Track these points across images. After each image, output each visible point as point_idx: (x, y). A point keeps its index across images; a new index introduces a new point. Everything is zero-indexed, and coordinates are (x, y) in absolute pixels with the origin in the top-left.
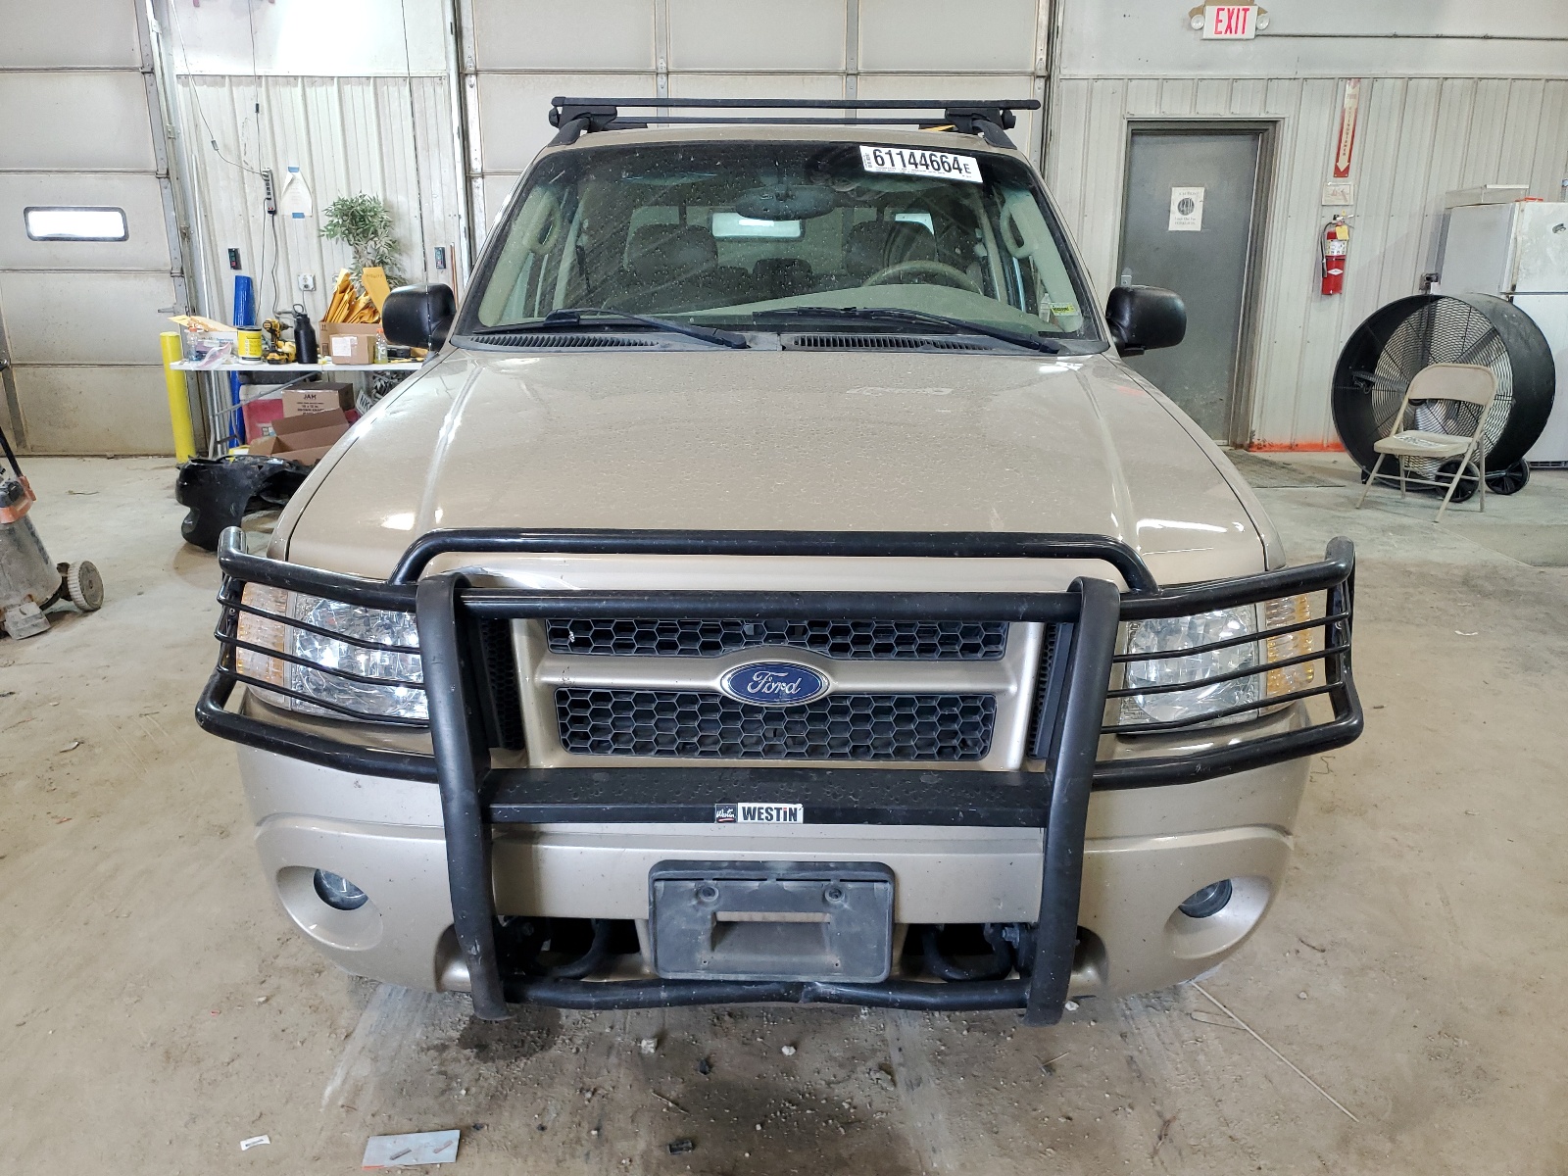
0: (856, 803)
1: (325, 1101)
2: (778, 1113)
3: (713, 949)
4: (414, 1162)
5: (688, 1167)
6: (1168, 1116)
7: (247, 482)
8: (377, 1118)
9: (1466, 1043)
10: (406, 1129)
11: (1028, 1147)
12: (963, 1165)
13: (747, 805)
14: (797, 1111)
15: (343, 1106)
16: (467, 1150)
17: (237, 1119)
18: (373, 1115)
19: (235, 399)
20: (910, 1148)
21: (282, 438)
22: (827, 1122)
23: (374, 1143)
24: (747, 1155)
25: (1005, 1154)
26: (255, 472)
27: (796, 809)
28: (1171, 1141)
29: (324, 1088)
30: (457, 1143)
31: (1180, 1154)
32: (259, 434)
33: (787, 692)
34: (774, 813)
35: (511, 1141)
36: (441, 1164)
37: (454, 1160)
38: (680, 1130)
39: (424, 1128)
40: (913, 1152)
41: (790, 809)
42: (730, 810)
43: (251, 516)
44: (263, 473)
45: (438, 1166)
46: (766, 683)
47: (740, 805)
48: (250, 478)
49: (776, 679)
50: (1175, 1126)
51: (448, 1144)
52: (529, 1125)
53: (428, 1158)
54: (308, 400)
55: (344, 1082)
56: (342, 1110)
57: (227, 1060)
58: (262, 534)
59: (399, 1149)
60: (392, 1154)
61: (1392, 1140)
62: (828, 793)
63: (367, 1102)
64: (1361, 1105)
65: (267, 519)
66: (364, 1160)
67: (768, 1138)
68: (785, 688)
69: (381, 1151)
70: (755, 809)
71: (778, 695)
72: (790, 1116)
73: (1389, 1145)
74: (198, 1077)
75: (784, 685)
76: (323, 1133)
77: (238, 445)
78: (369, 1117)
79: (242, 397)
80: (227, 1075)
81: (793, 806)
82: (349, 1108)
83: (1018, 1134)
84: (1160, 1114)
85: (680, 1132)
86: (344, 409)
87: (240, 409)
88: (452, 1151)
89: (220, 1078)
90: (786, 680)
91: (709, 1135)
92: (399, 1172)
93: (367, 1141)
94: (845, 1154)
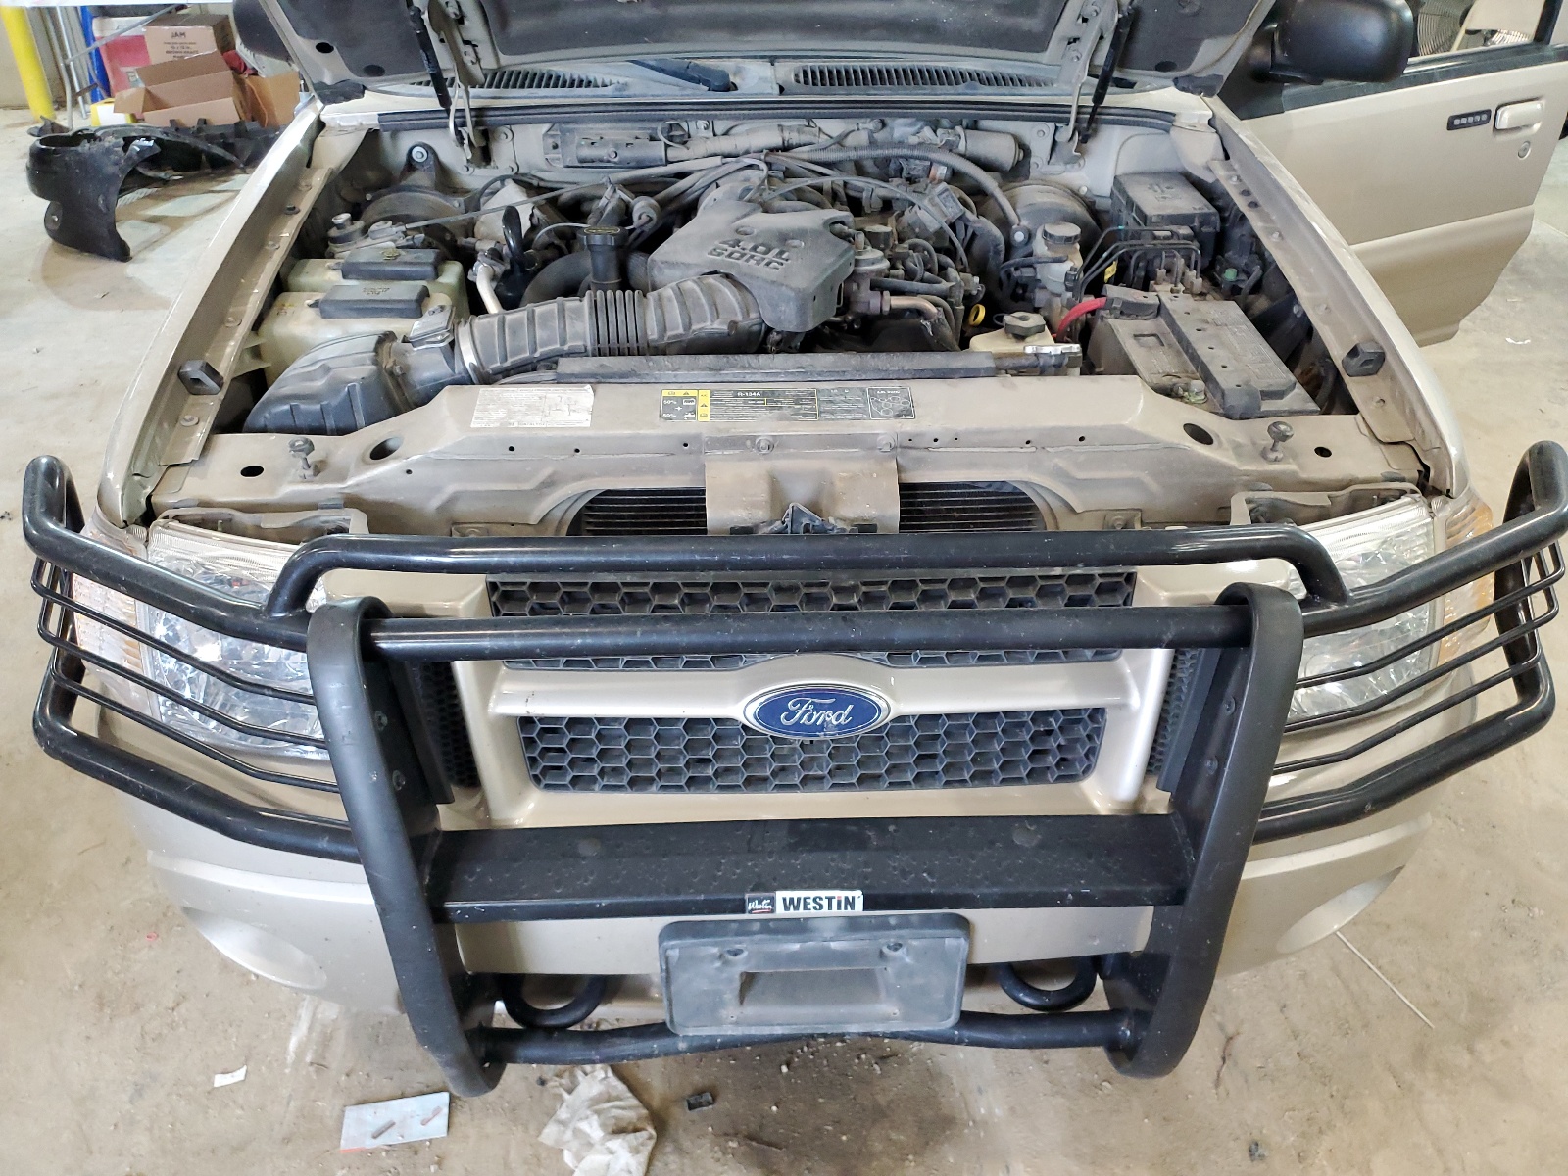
0: (933, 885)
1: (291, 1057)
2: (805, 1048)
3: (741, 1002)
4: (401, 1140)
5: (710, 1129)
6: (1230, 1030)
7: (111, 169)
8: (353, 1077)
9: (1542, 913)
10: (388, 1091)
11: (1082, 1080)
12: (1012, 1110)
13: (788, 894)
14: (825, 1043)
15: (311, 1064)
16: (459, 1119)
17: (191, 1089)
18: (348, 1075)
19: (88, 37)
20: (953, 1090)
21: (153, 89)
22: (859, 1058)
23: (352, 1114)
24: (774, 1109)
25: (1058, 1093)
26: (120, 158)
27: (853, 898)
28: (1236, 1064)
29: (288, 1039)
30: (446, 1111)
31: (1246, 1081)
32: (124, 84)
33: (835, 723)
34: (825, 902)
35: (507, 1103)
36: (431, 1140)
37: (444, 1135)
38: (697, 1077)
39: (408, 1090)
40: (958, 1094)
41: (846, 898)
42: (765, 901)
43: (130, 197)
44: (130, 158)
45: (428, 1143)
46: (806, 712)
47: (780, 895)
48: (116, 163)
49: (818, 708)
50: (1238, 1042)
51: (437, 1112)
52: (527, 1078)
53: (416, 1133)
54: (177, 40)
55: (310, 1029)
56: (311, 1069)
57: (171, 1005)
58: (146, 225)
59: (381, 1122)
60: (372, 1129)
61: (1471, 1050)
62: (894, 868)
63: (339, 1055)
64: (1435, 1004)
65: (149, 201)
66: (342, 1141)
67: (796, 1082)
68: (832, 718)
69: (360, 1127)
70: (799, 899)
71: (822, 728)
72: (818, 1051)
73: (1467, 1057)
74: (139, 1030)
75: (830, 713)
76: (292, 1103)
77: (102, 99)
78: (343, 1078)
79: (97, 34)
80: (172, 1026)
81: (849, 894)
82: (320, 1065)
83: (1071, 1064)
84: (1221, 1027)
85: (697, 1079)
86: (223, 53)
87: (97, 50)
88: (441, 1122)
89: (165, 1031)
90: (833, 708)
91: (730, 1081)
92: (384, 1154)
93: (343, 1112)
94: (882, 1100)
